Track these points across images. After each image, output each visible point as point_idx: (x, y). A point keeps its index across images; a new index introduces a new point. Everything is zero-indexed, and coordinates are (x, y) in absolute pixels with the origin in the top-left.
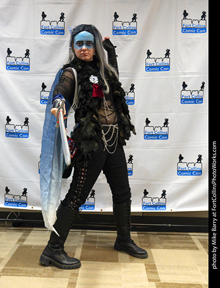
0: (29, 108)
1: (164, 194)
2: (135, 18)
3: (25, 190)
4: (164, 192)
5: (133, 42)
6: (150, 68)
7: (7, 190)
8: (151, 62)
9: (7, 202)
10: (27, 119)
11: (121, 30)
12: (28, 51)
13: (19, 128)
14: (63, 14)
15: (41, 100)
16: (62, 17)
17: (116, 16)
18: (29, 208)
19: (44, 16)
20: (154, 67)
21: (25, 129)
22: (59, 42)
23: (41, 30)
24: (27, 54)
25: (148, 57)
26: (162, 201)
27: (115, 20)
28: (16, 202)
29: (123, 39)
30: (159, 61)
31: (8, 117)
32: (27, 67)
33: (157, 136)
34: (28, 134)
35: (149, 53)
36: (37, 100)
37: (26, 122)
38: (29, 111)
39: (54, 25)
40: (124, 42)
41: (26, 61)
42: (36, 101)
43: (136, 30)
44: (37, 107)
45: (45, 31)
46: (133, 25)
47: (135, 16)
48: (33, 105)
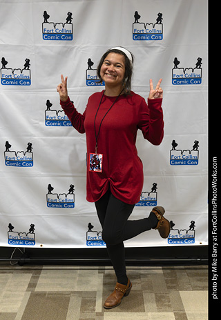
0: (31, 130)
1: (192, 225)
2: (160, 19)
3: (32, 226)
4: (193, 223)
5: (158, 50)
6: (177, 81)
7: (11, 227)
8: (178, 72)
9: (11, 240)
10: (30, 145)
11: (143, 35)
12: (28, 61)
13: (21, 156)
14: (70, 14)
15: (46, 121)
16: (69, 18)
17: (137, 16)
18: (37, 246)
19: (46, 16)
20: (183, 79)
21: (28, 155)
22: (66, 49)
23: (44, 34)
24: (27, 64)
25: (176, 67)
26: (190, 233)
27: (136, 21)
28: (21, 240)
29: (147, 46)
30: (189, 72)
31: (7, 142)
32: (27, 81)
33: (186, 161)
34: (32, 162)
35: (176, 62)
36: (41, 121)
37: (30, 147)
38: (32, 135)
39: (59, 27)
40: (147, 49)
41: (26, 73)
42: (41, 123)
43: (161, 34)
44: (41, 130)
45: (48, 36)
46: (158, 27)
47: (160, 15)
48: (36, 128)
